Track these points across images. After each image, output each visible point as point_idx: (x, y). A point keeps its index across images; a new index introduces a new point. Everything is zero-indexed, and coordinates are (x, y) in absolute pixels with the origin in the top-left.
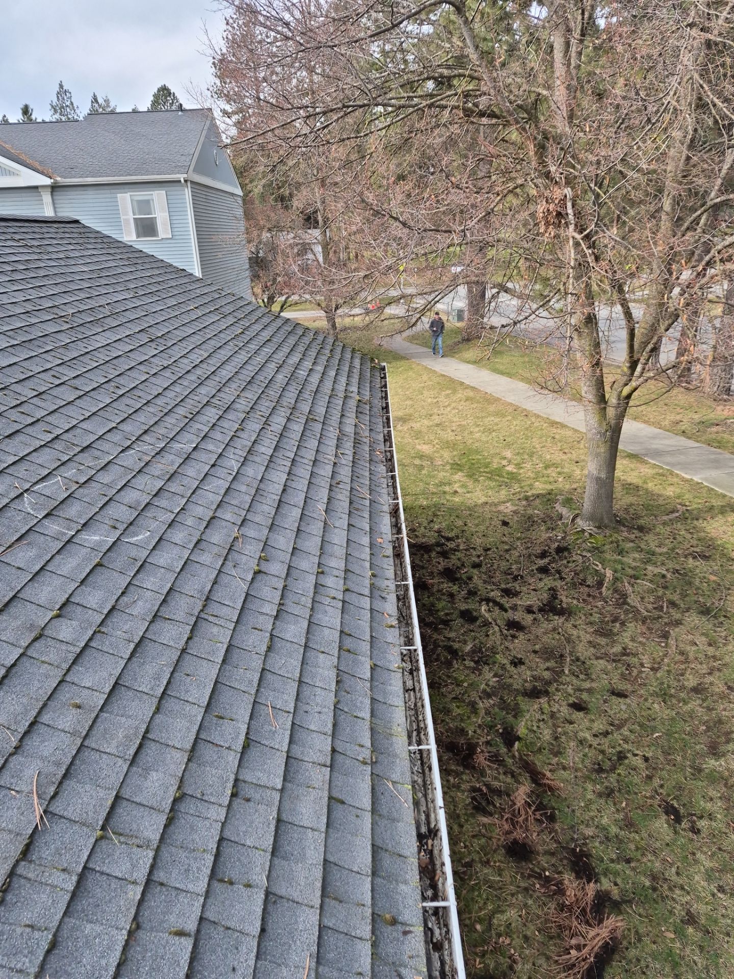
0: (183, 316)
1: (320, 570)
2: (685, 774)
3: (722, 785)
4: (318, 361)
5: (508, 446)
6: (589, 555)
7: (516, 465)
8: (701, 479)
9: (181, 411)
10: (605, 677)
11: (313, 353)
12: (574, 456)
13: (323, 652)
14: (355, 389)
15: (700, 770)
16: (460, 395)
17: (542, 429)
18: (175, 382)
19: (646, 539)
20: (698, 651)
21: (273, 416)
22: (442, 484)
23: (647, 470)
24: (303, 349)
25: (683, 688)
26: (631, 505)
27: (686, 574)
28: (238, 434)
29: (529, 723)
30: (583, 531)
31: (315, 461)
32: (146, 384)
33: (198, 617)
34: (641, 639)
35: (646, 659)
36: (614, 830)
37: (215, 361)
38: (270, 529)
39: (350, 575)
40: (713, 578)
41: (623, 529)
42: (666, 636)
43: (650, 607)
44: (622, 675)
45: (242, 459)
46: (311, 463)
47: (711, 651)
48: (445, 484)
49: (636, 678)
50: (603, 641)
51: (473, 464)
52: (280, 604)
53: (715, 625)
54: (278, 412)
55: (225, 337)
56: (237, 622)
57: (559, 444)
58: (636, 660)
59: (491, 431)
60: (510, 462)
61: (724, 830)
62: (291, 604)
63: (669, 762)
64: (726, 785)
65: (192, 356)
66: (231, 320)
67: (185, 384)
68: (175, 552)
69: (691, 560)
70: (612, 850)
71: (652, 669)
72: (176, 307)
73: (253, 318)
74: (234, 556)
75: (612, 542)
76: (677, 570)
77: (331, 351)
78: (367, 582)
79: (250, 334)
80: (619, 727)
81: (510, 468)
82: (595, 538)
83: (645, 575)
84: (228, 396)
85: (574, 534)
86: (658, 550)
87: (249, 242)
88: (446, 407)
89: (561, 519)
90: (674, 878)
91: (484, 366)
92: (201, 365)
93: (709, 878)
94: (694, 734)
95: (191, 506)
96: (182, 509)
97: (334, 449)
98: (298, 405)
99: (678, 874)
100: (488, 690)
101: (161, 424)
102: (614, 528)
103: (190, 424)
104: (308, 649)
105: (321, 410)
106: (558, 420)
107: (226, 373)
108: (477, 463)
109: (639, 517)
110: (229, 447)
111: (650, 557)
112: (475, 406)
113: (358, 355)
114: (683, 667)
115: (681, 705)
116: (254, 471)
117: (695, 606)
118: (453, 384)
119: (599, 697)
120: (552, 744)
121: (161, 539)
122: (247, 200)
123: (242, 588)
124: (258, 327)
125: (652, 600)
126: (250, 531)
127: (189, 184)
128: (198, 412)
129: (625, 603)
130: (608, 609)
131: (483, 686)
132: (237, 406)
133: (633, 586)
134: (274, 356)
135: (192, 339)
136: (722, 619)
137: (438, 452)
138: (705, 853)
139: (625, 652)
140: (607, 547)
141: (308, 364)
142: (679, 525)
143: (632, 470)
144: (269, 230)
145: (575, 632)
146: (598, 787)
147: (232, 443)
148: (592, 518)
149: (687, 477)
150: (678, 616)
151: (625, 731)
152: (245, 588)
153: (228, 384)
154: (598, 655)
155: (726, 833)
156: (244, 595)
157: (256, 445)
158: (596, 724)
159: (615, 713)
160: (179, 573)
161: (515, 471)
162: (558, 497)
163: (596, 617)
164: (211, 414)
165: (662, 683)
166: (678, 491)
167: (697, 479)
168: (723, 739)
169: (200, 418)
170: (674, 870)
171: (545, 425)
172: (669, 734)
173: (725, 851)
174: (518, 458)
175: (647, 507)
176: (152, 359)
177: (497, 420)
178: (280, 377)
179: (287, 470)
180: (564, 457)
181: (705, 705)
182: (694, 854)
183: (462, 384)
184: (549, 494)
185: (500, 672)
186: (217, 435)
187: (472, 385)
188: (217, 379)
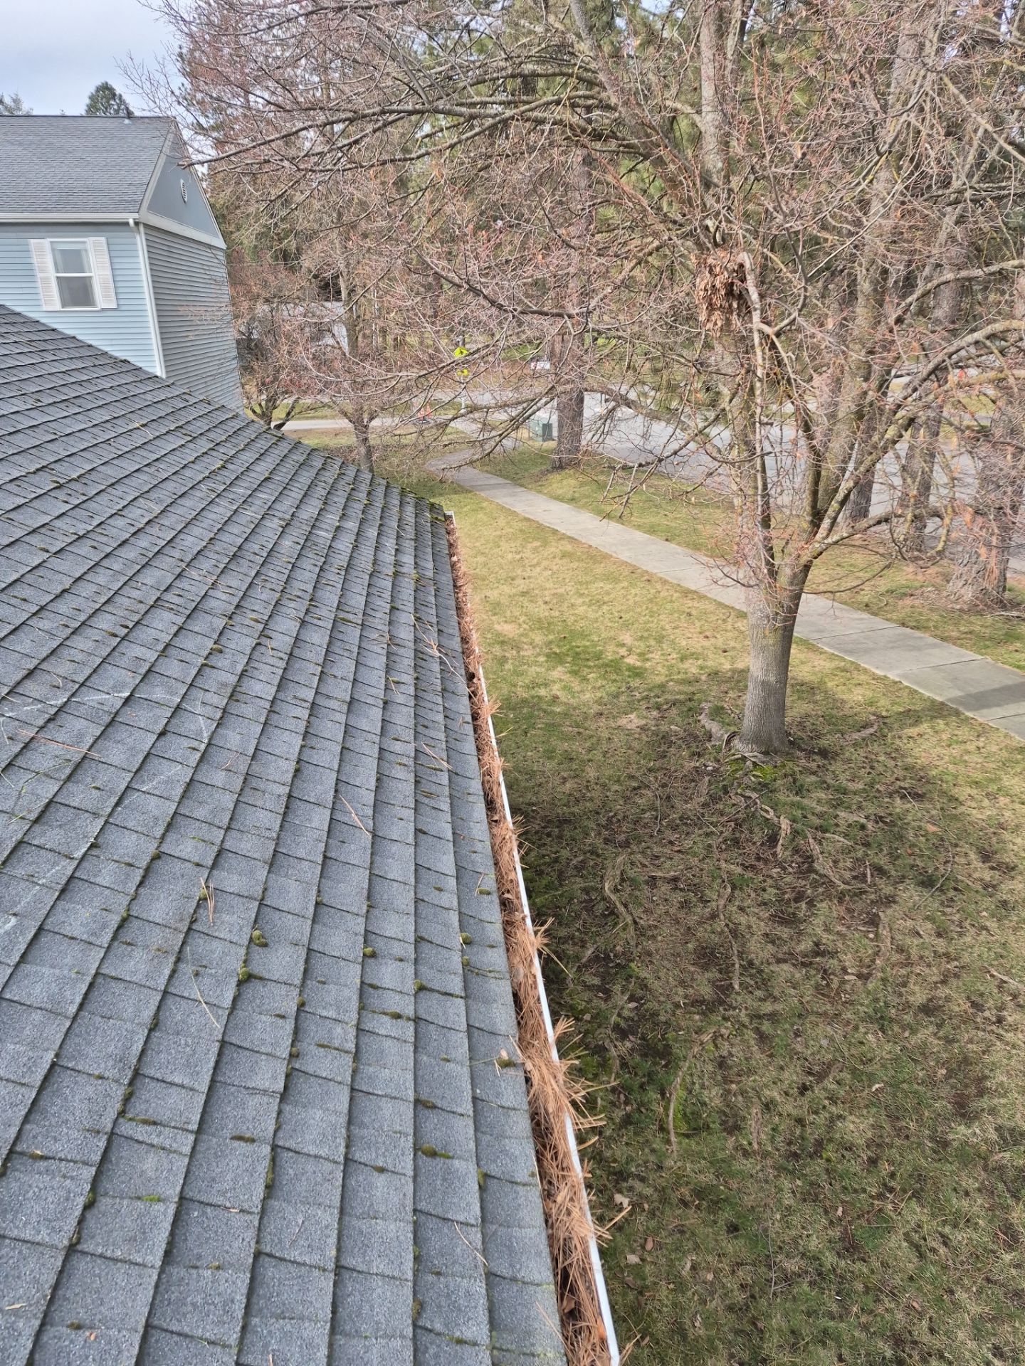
0: (121, 440)
1: (369, 950)
2: (923, 1152)
3: (979, 1169)
4: (350, 512)
5: (626, 626)
6: (754, 795)
7: (640, 655)
8: (899, 676)
9: (105, 622)
10: (792, 992)
11: (340, 499)
12: (720, 643)
13: (382, 1170)
14: (408, 559)
15: (945, 1144)
16: (553, 549)
17: (671, 601)
18: (97, 564)
19: (833, 768)
20: (922, 946)
21: (277, 618)
22: (534, 685)
23: (822, 663)
24: (324, 493)
25: (907, 1006)
26: (807, 716)
27: (893, 824)
28: (213, 661)
29: (688, 1079)
30: (744, 759)
31: (352, 702)
32: (41, 572)
33: (112, 1136)
34: (839, 928)
35: (848, 960)
36: (829, 1259)
37: (173, 521)
38: (271, 865)
39: (425, 947)
40: (931, 828)
41: (799, 754)
42: (874, 922)
43: (847, 875)
44: (817, 987)
45: (219, 715)
46: (345, 707)
47: (941, 945)
48: (539, 686)
49: (838, 994)
50: (784, 932)
51: (578, 654)
52: (291, 1055)
53: (942, 903)
54: (283, 609)
55: (194, 474)
56: (199, 1131)
57: (698, 624)
58: (835, 962)
59: (600, 603)
60: (630, 650)
61: (991, 1246)
62: (313, 1048)
63: (899, 1132)
64: (985, 1168)
65: (134, 513)
66: (204, 445)
67: (116, 567)
68: (68, 960)
69: (898, 801)
70: (830, 1296)
71: (860, 976)
72: (108, 425)
73: (242, 441)
74: (199, 945)
75: (786, 776)
76: (881, 817)
77: (369, 493)
78: (456, 961)
79: (235, 468)
80: (821, 1077)
81: (631, 660)
82: (762, 770)
83: (837, 825)
84: (194, 586)
85: (730, 763)
86: (851, 786)
87: (236, 317)
88: (534, 566)
89: (709, 740)
90: (926, 1338)
91: (584, 506)
92: (148, 529)
93: (978, 1333)
94: (931, 1082)
95: (112, 835)
96: (93, 846)
97: (383, 674)
98: (319, 593)
99: (932, 1330)
100: (623, 1024)
101: (65, 653)
102: (788, 754)
103: (122, 649)
104: (353, 1167)
105: (357, 601)
106: (693, 588)
107: (191, 542)
108: (584, 652)
109: (819, 736)
110: (194, 691)
111: (840, 797)
112: (575, 565)
113: (410, 499)
114: (903, 972)
115: (907, 1034)
116: (239, 738)
117: (911, 874)
118: (541, 533)
119: (787, 1026)
120: (725, 1114)
121: (40, 929)
122: (233, 256)
123: (212, 1029)
124: (249, 457)
125: (849, 864)
126: (231, 880)
127: (142, 228)
128: (138, 623)
129: (811, 870)
130: (788, 879)
131: (614, 1018)
132: (211, 604)
133: (820, 843)
134: (277, 506)
135: (133, 482)
136: (952, 893)
137: (526, 635)
138: (968, 1290)
139: (818, 950)
140: (779, 782)
141: (332, 519)
142: (875, 747)
143: (802, 663)
144: (267, 301)
145: (743, 919)
146: (799, 1183)
147: (199, 682)
148: (756, 739)
149: (879, 673)
150: (888, 890)
151: (829, 1083)
152: (219, 1027)
153: (195, 563)
154: (781, 955)
155: (993, 1252)
156: (215, 1048)
157: (245, 679)
158: (786, 1074)
159: (813, 1054)
160: (75, 1018)
161: (638, 664)
162: (703, 705)
163: (771, 893)
164: (163, 624)
165: (876, 1000)
166: (869, 694)
167: (893, 676)
168: (973, 1090)
169: (143, 634)
170: (925, 1323)
171: (676, 595)
172: (894, 1085)
173: (995, 1283)
174: (642, 644)
175: (829, 719)
176: (58, 523)
177: (608, 587)
178: (287, 543)
179: (302, 726)
180: (706, 643)
181: (941, 1034)
182: (952, 1292)
183: (555, 532)
184: (690, 700)
185: (639, 993)
186: (171, 667)
187: (568, 534)
188: (177, 554)
